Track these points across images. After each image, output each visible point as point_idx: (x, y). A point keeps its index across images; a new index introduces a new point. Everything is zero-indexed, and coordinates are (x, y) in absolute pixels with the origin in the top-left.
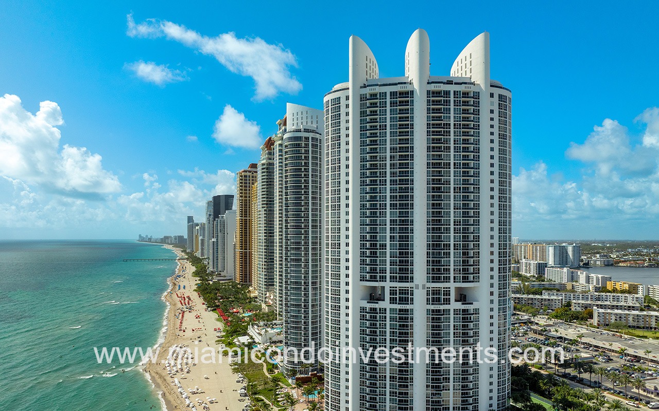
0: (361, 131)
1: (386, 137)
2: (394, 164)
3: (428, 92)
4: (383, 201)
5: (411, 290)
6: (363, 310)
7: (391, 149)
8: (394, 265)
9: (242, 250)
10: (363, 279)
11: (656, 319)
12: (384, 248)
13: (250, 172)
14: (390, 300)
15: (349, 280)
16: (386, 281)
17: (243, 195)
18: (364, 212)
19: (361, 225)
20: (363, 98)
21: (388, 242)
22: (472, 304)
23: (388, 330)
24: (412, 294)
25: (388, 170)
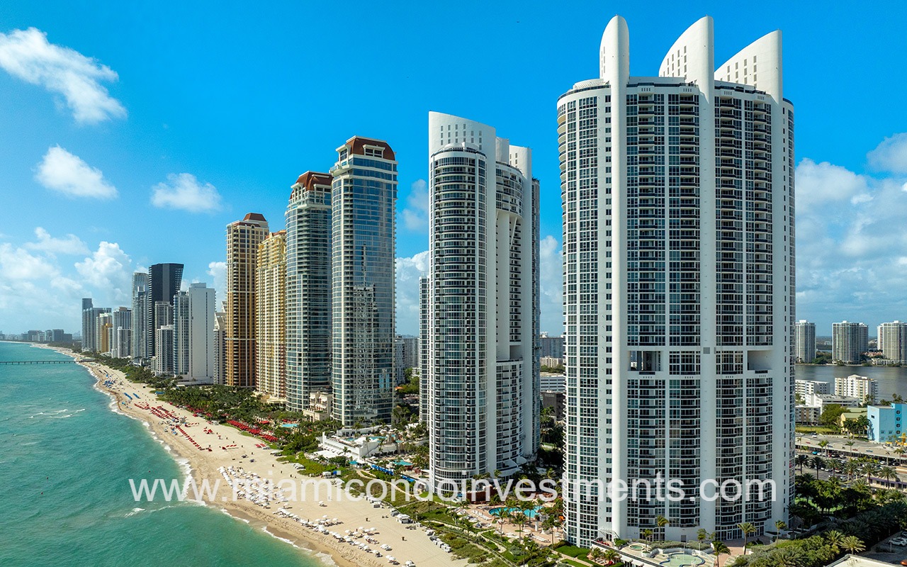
0: (628, 144)
1: (663, 153)
2: (674, 189)
3: (716, 99)
4: (660, 238)
5: (697, 356)
6: (633, 383)
7: (670, 170)
8: (675, 323)
9: (237, 339)
10: (631, 342)
11: (815, 413)
12: (662, 300)
13: (249, 225)
14: (671, 369)
15: (611, 344)
16: (664, 344)
17: (239, 258)
18: (633, 253)
19: (629, 270)
20: (630, 100)
21: (667, 293)
22: (766, 372)
23: (667, 409)
24: (698, 361)
25: (667, 198)
